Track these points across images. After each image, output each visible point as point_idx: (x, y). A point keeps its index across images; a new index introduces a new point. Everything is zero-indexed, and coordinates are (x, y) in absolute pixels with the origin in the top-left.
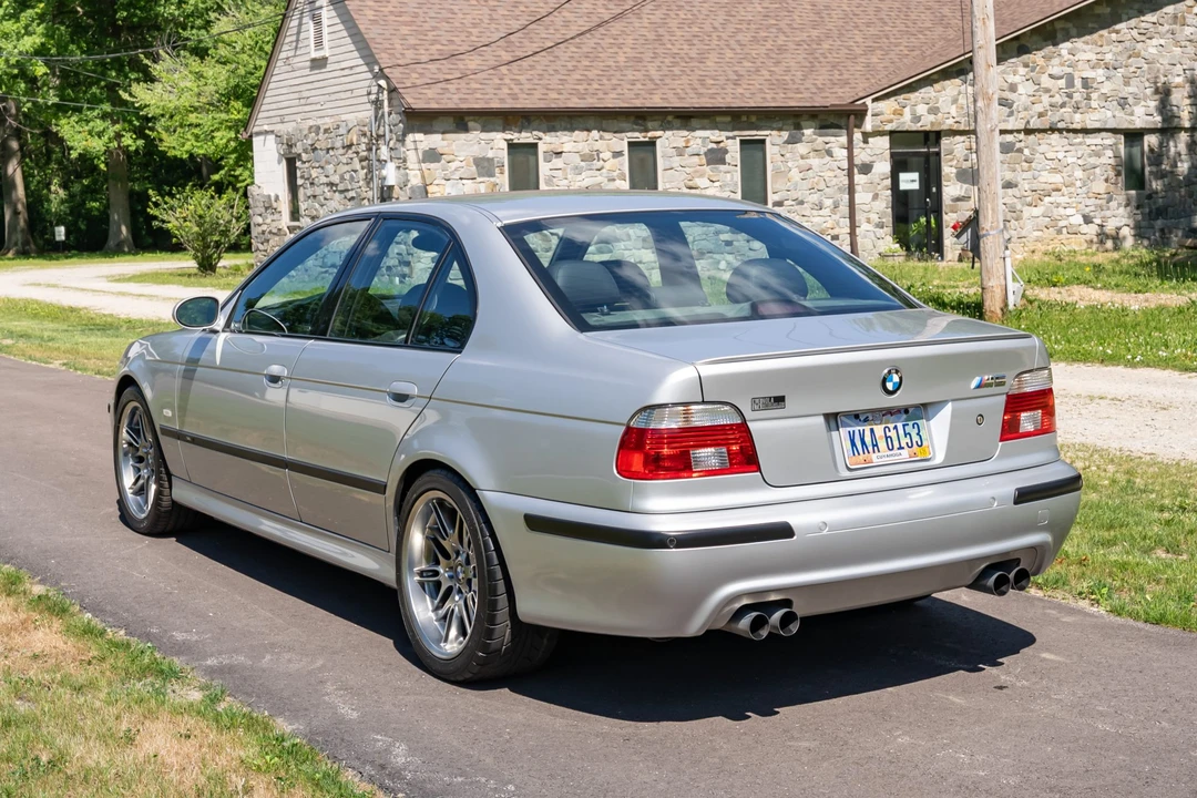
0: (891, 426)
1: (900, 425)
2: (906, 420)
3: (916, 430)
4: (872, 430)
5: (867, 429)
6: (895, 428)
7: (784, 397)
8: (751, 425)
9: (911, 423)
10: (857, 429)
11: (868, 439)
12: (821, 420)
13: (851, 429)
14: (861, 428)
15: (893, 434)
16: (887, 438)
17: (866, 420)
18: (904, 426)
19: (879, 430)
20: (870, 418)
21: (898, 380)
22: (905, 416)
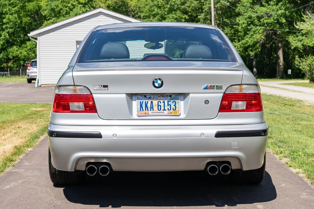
0: (162, 101)
1: (166, 102)
2: (170, 100)
3: (174, 104)
4: (152, 102)
5: (150, 102)
6: (164, 102)
7: (108, 85)
8: (94, 96)
9: (172, 101)
10: (144, 101)
11: (149, 105)
12: (124, 96)
13: (142, 101)
14: (147, 101)
15: (162, 104)
16: (158, 106)
17: (150, 98)
18: (168, 102)
19: (155, 102)
20: (152, 97)
21: (161, 83)
22: (169, 98)
